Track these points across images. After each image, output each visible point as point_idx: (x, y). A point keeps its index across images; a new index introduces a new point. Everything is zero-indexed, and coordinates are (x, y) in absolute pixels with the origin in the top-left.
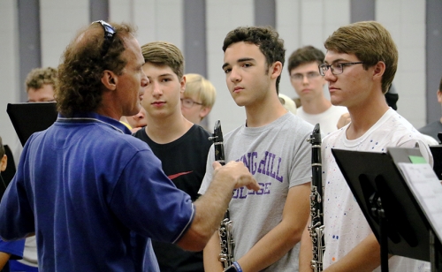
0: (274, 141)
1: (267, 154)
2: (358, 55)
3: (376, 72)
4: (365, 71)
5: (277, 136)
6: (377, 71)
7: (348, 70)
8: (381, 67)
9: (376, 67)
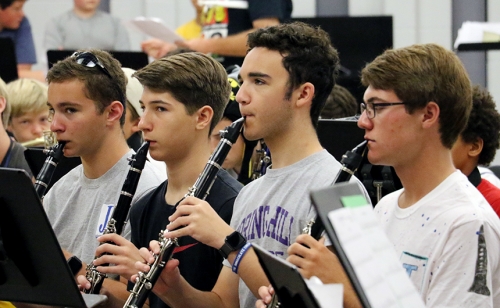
0: (290, 192)
1: (279, 210)
2: (399, 94)
3: (427, 117)
4: (408, 115)
5: (296, 185)
6: (429, 116)
7: (387, 111)
8: (433, 111)
9: (426, 110)
